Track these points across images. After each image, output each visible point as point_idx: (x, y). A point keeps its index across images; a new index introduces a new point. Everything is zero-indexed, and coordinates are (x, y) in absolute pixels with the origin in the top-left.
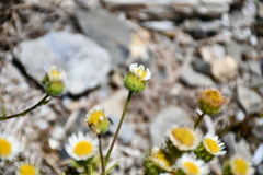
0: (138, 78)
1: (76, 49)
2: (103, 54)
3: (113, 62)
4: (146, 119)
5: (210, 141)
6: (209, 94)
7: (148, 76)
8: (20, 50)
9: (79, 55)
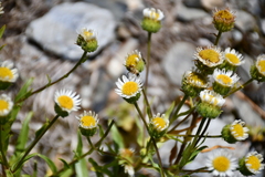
0: (153, 20)
1: (81, 15)
2: (104, 14)
3: (115, 18)
4: (158, 60)
5: (229, 56)
6: (221, 14)
7: (161, 16)
8: (32, 30)
9: (84, 20)
